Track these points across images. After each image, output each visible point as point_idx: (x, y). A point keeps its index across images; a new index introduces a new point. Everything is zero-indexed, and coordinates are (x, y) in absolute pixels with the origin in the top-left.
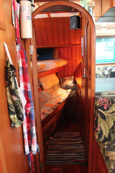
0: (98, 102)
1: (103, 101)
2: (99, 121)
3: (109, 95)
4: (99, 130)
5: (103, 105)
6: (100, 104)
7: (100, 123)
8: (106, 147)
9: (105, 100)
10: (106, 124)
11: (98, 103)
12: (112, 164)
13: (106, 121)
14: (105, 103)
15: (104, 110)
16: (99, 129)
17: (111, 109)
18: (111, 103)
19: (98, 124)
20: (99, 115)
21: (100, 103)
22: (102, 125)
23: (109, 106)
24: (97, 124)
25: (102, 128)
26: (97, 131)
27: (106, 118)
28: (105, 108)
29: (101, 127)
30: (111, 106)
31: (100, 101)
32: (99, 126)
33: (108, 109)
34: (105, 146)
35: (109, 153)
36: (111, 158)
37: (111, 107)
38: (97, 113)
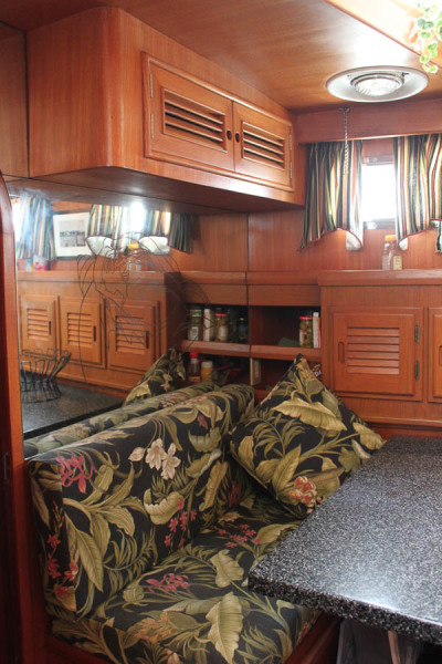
0: (59, 477)
1: (72, 468)
2: (71, 543)
3: (62, 445)
4: (77, 576)
5: (76, 479)
6: (67, 482)
7: (77, 548)
8: (110, 622)
9: (74, 460)
10: (92, 542)
11: (59, 480)
12: (169, 652)
13: (90, 534)
14: (78, 472)
15: (80, 497)
16: (74, 573)
17: (97, 485)
18: (93, 468)
19: (71, 552)
20: (69, 520)
21: (67, 476)
22: (82, 554)
23: (89, 478)
24: (69, 553)
25: (85, 561)
26: (70, 583)
27: (89, 522)
28: (83, 489)
29: (80, 562)
30: (95, 475)
31: (66, 470)
32: (74, 562)
33: (90, 490)
34: (103, 620)
35: (136, 631)
36: (154, 639)
37: (97, 479)
38: (62, 515)
